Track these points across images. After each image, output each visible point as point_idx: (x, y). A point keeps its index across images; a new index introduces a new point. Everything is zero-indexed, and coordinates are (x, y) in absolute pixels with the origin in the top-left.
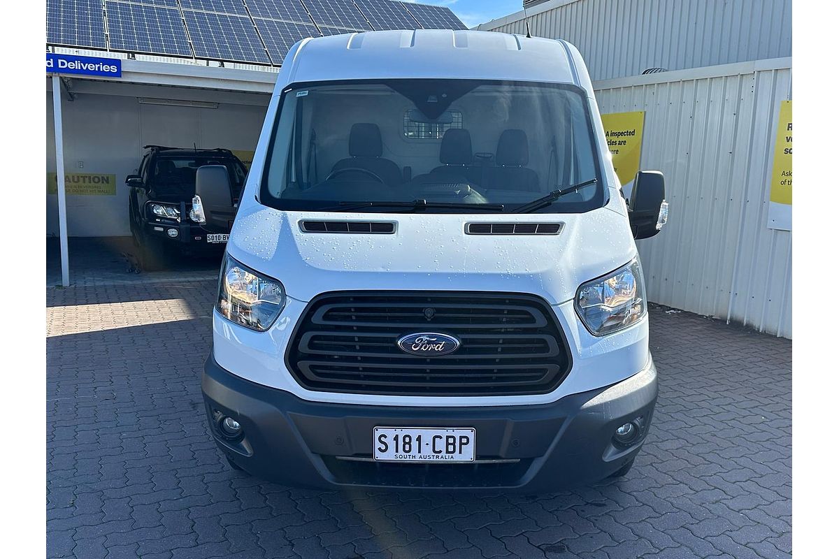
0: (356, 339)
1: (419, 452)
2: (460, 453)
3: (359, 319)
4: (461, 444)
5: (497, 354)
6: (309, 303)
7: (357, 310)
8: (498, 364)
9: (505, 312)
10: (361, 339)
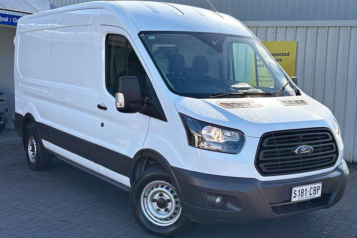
0: (278, 152)
1: (306, 196)
2: (317, 193)
3: (277, 143)
4: (318, 190)
5: (319, 152)
6: (260, 138)
7: (276, 139)
8: (320, 156)
9: (320, 135)
10: (280, 152)
